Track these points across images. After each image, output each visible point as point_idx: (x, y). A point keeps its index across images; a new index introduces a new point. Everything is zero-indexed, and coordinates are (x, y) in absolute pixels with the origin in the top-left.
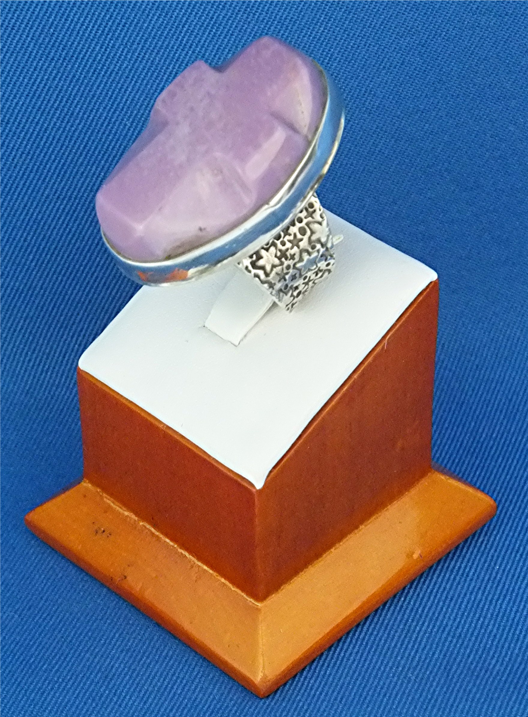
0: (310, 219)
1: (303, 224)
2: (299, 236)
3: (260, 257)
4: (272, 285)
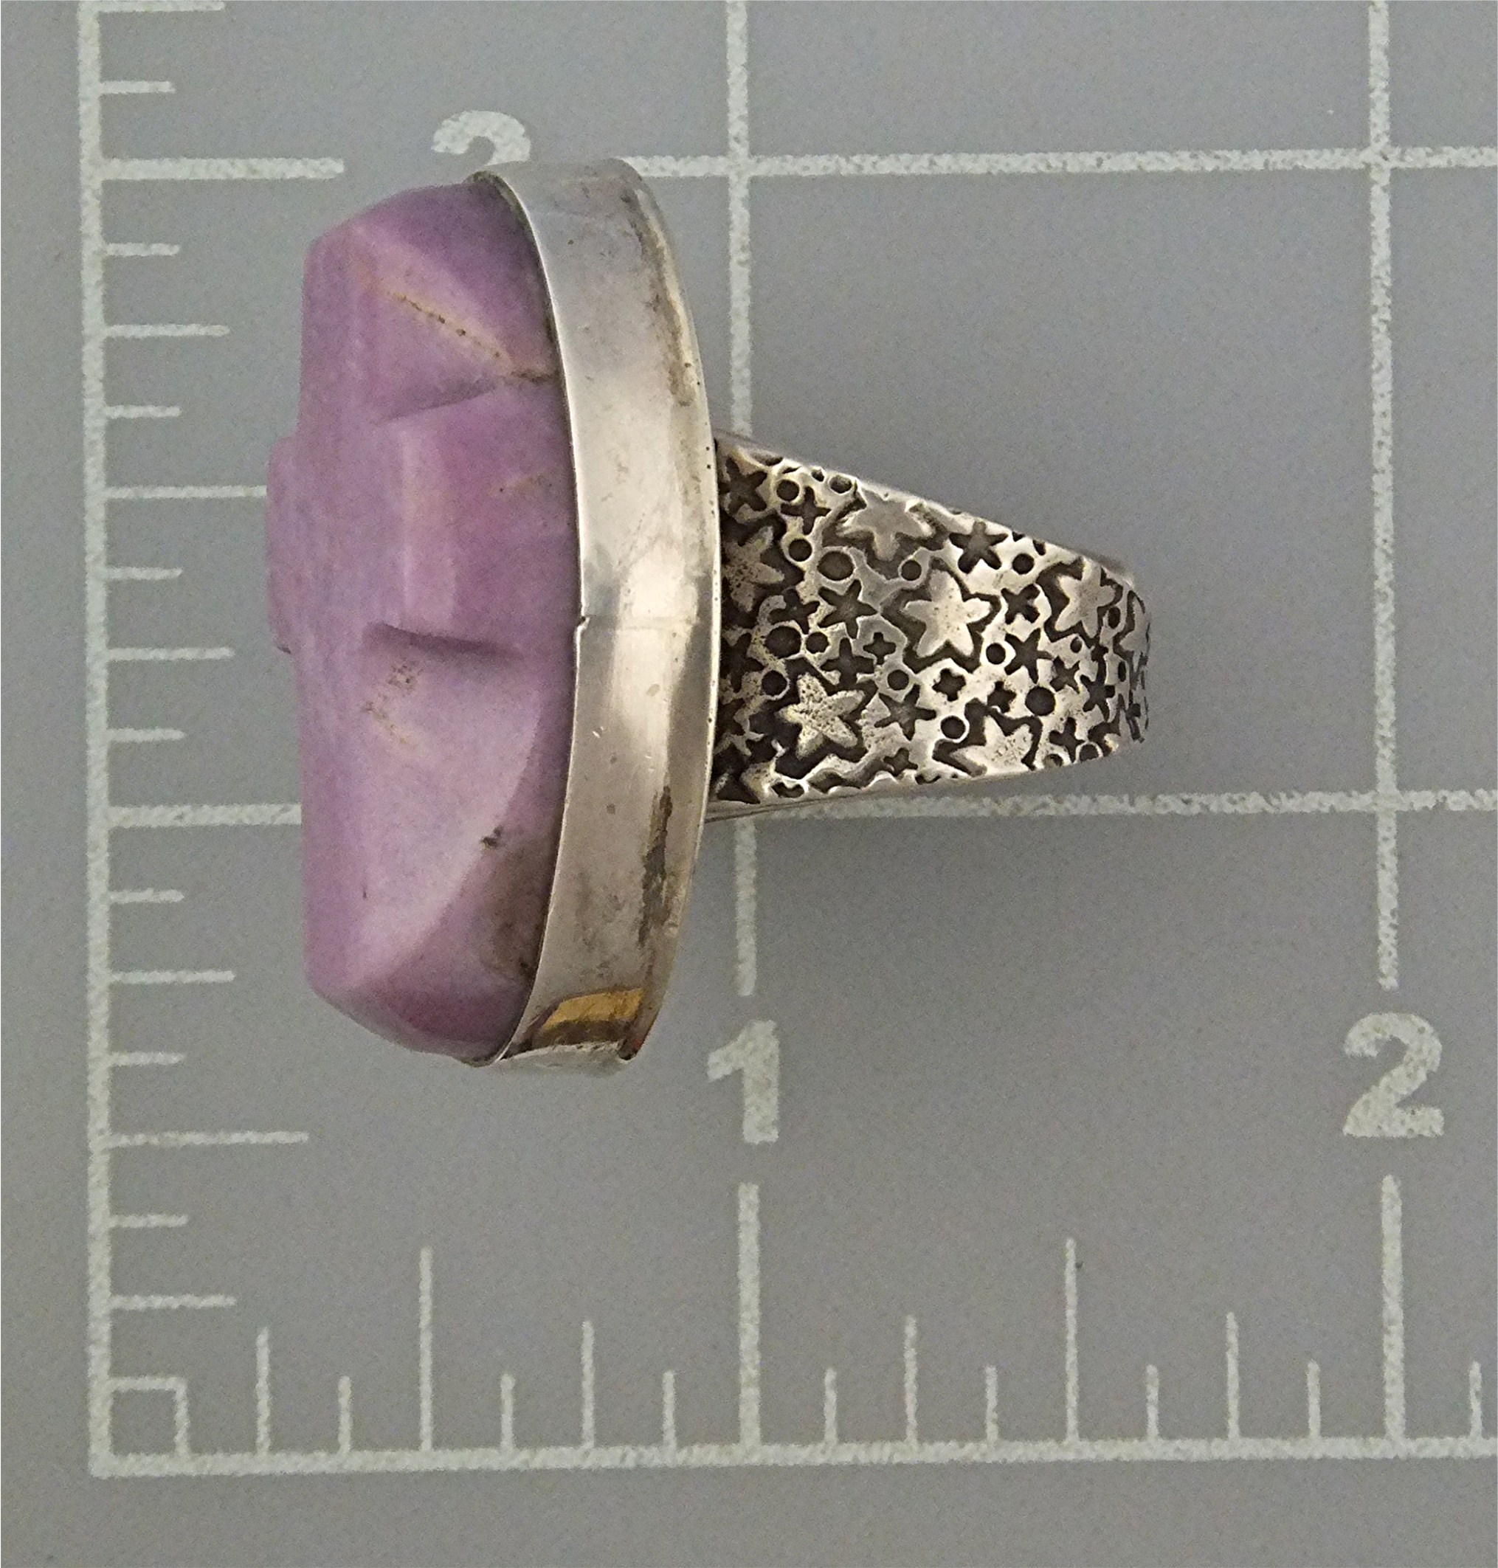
0: (819, 522)
1: (820, 550)
3: (793, 732)
4: (898, 762)
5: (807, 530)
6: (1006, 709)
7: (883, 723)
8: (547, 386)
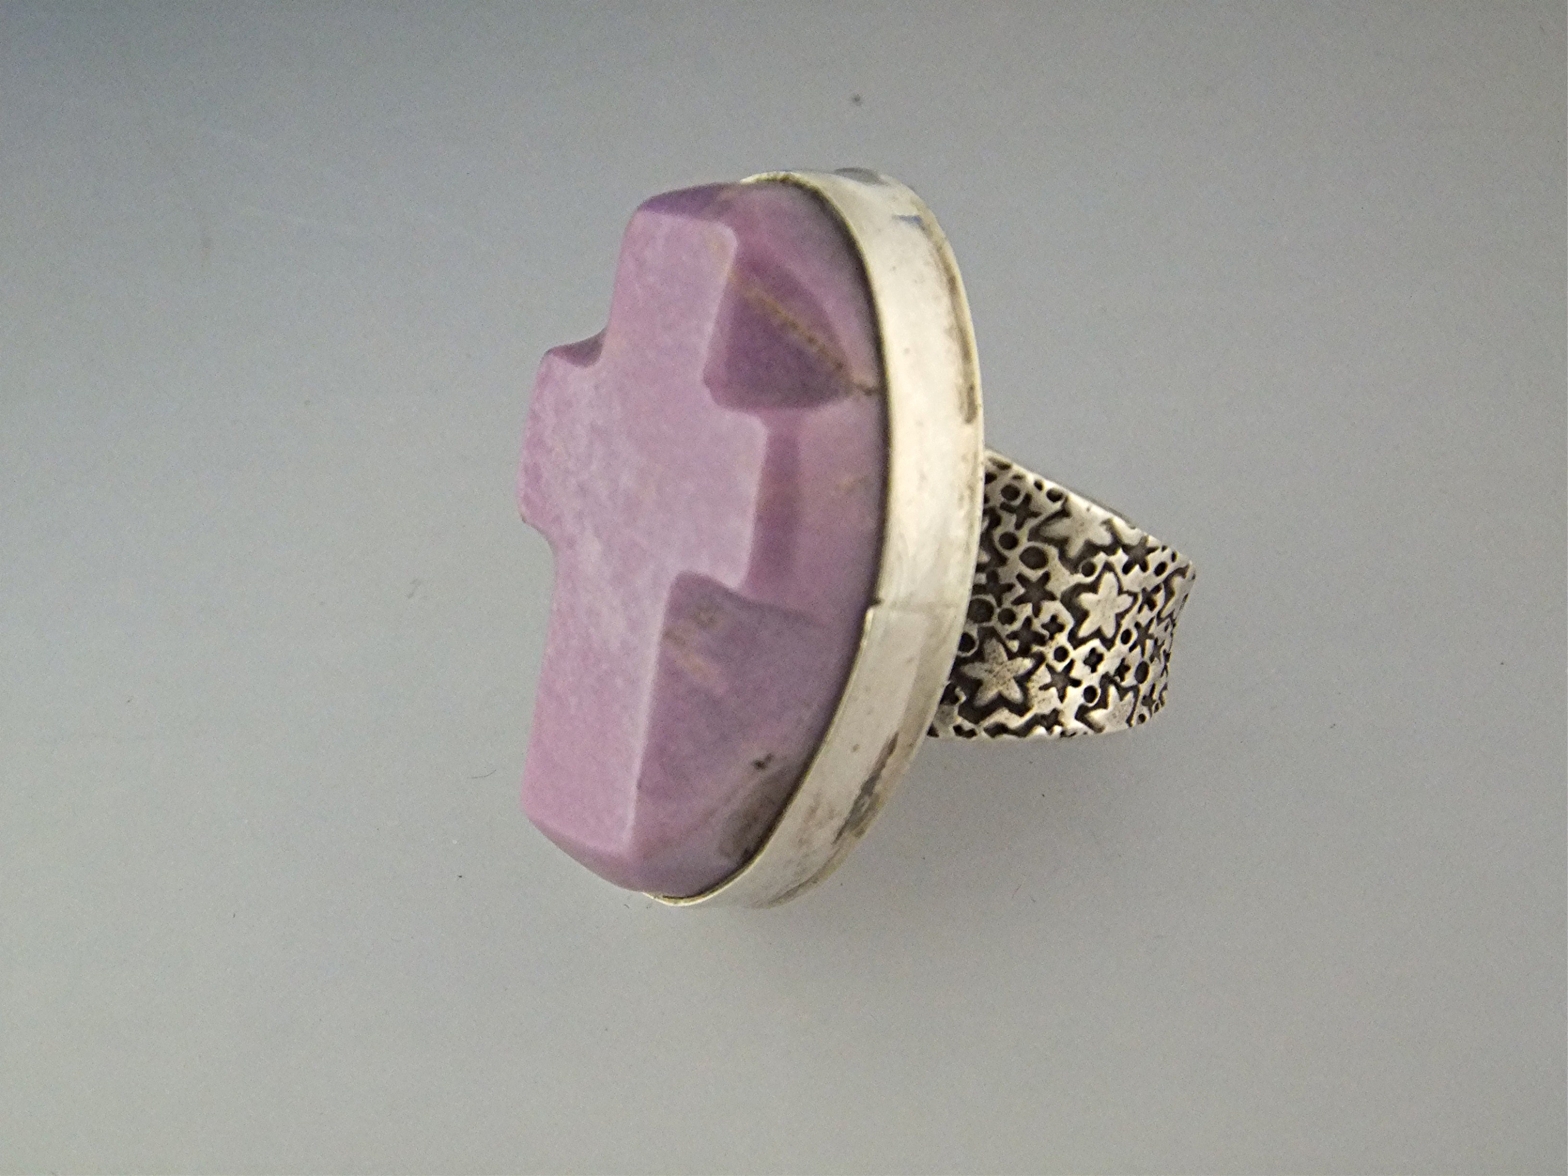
0: (1032, 523)
1: (1024, 543)
2: (1034, 575)
3: (976, 686)
4: (1052, 719)
5: (1019, 526)
6: (1122, 679)
7: (1045, 687)
8: (875, 398)
